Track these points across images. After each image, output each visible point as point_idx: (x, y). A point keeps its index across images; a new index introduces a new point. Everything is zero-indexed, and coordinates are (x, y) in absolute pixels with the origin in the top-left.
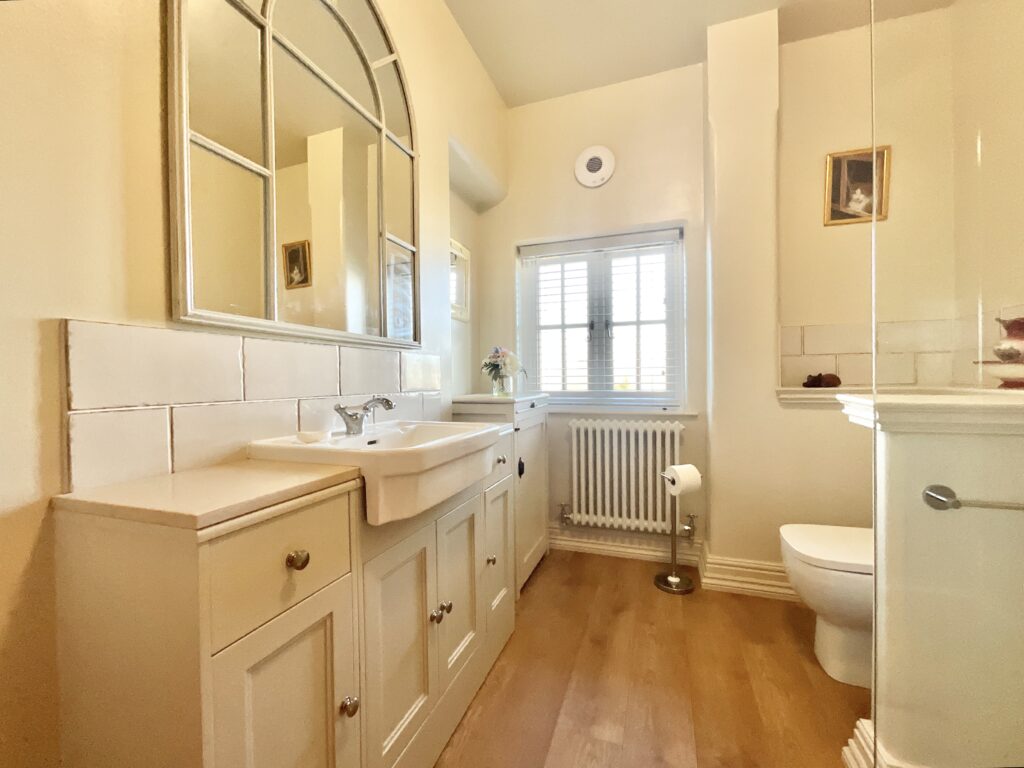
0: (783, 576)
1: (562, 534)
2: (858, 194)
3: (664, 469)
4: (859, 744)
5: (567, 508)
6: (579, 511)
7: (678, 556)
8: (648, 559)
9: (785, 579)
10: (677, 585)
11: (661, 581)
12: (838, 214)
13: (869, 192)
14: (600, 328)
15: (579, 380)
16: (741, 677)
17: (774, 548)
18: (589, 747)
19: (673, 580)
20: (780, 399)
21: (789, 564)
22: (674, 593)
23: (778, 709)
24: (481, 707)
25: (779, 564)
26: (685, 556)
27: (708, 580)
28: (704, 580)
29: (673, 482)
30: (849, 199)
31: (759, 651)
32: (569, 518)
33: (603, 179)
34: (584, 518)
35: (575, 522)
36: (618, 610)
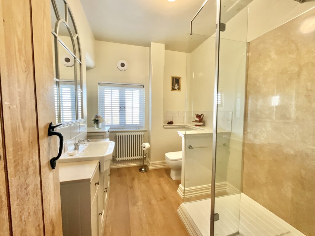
0: (165, 163)
1: (113, 164)
2: (176, 85)
3: (142, 144)
4: (180, 189)
5: (115, 157)
6: (119, 157)
7: (144, 163)
8: (136, 166)
9: (166, 164)
10: (144, 170)
11: (140, 170)
12: (173, 89)
13: (178, 85)
14: (122, 108)
15: (116, 122)
16: (160, 185)
17: (164, 158)
18: (137, 207)
19: (143, 169)
20: (164, 127)
21: (167, 161)
22: (144, 172)
23: (167, 188)
24: (110, 211)
25: (164, 161)
26: (145, 163)
27: (150, 168)
28: (149, 168)
29: (144, 147)
30: (175, 86)
31: (162, 179)
32: (116, 160)
33: (125, 69)
34: (120, 159)
35: (118, 160)
36: (133, 179)
